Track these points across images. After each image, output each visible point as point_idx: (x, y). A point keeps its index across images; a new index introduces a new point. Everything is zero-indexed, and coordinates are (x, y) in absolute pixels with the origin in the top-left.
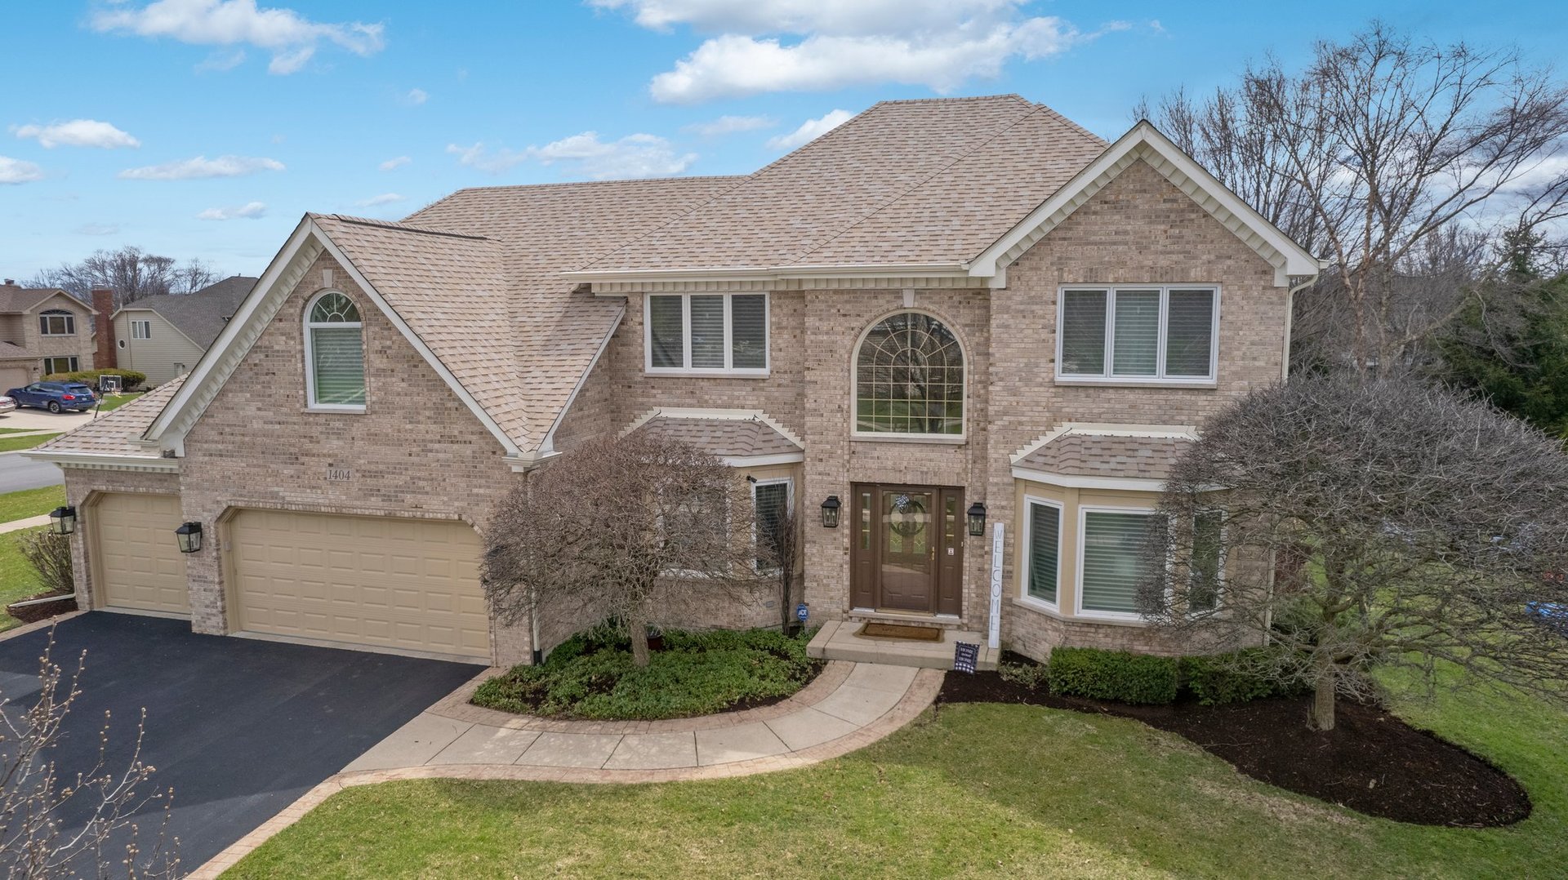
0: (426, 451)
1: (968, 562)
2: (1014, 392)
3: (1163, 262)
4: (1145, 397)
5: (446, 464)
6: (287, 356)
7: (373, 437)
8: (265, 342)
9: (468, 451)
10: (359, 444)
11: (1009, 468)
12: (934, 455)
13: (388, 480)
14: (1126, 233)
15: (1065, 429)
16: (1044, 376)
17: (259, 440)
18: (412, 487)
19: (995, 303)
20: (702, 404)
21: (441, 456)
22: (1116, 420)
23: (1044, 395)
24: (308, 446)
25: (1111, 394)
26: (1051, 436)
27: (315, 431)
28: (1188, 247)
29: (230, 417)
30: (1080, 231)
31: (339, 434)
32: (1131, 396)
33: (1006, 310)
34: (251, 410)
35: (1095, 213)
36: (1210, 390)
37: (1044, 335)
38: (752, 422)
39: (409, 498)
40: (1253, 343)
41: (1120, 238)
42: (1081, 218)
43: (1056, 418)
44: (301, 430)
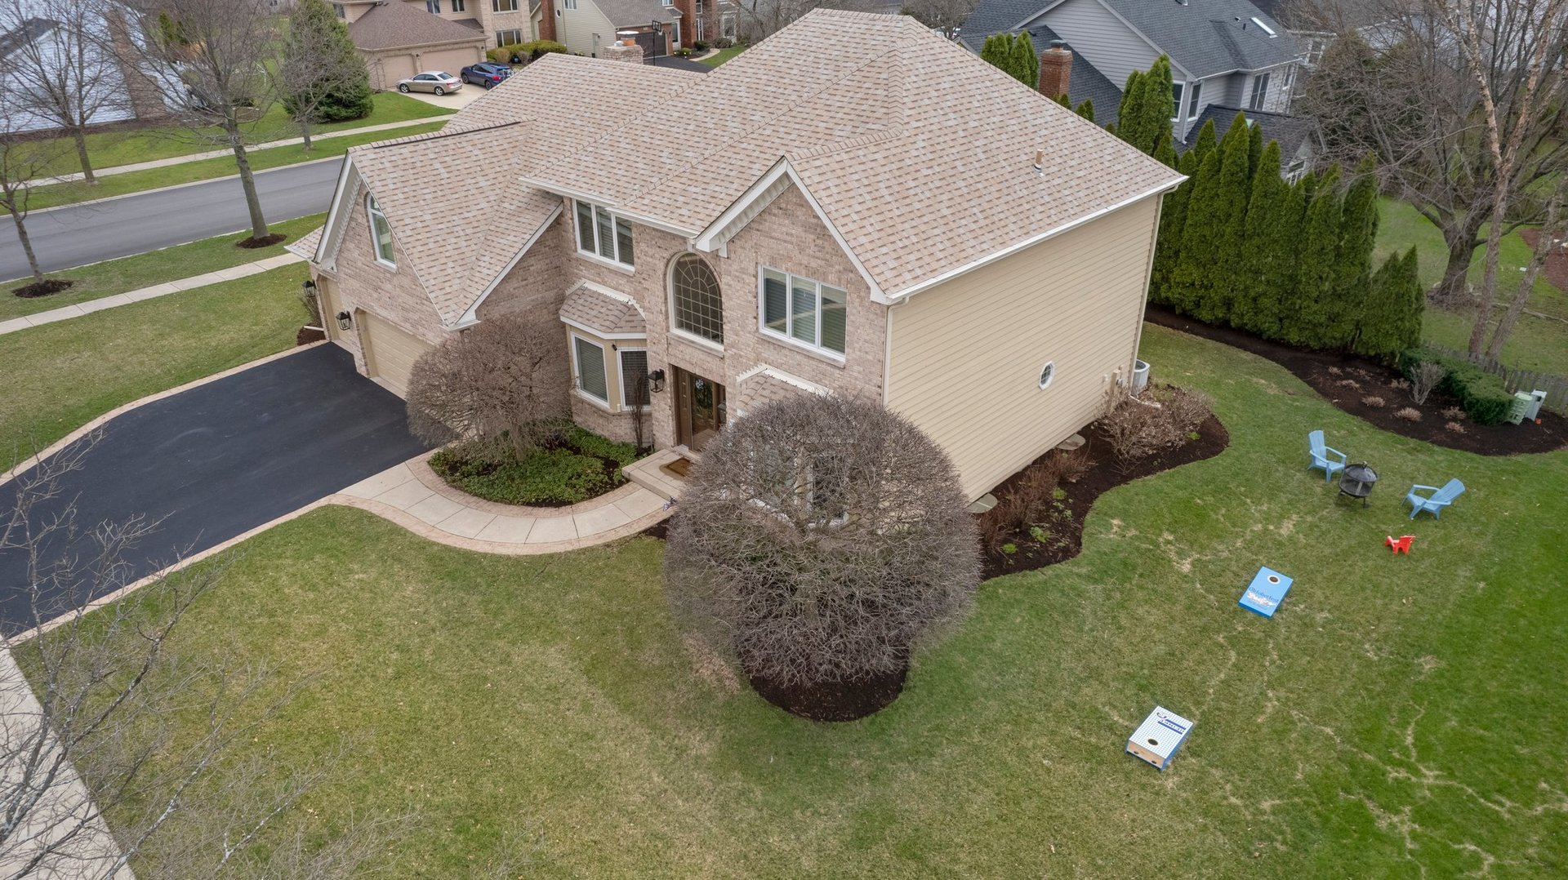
3: (814, 264)
6: (363, 226)
7: (402, 288)
8: (355, 216)
10: (397, 290)
12: (709, 359)
13: (412, 314)
14: (792, 235)
15: (762, 368)
16: (750, 327)
17: (362, 272)
19: (724, 266)
20: (604, 283)
22: (789, 371)
23: (753, 340)
24: (379, 283)
25: (791, 351)
26: (755, 372)
27: (380, 276)
28: (828, 257)
30: (765, 226)
31: (389, 282)
33: (728, 274)
35: (775, 215)
36: (846, 367)
37: (750, 298)
38: (625, 305)
39: (420, 328)
40: (865, 341)
41: (788, 238)
42: (766, 217)
43: (758, 360)
44: (376, 273)
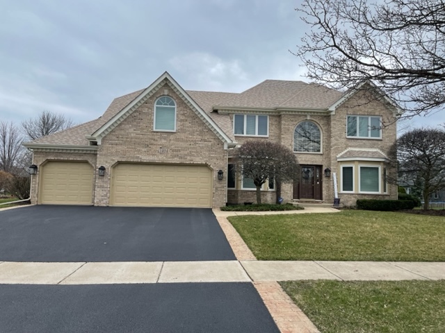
0: (196, 144)
1: (324, 185)
2: (337, 140)
3: (370, 110)
4: (367, 142)
5: (202, 148)
6: (148, 114)
7: (177, 140)
8: (140, 109)
9: (210, 144)
10: (172, 142)
11: (337, 158)
12: (315, 157)
13: (182, 152)
14: (361, 103)
16: (344, 136)
17: (133, 140)
18: (190, 154)
19: (332, 118)
21: (201, 145)
22: (361, 147)
23: (344, 140)
24: (152, 142)
25: (359, 141)
26: (346, 151)
27: (156, 137)
28: (375, 107)
29: (122, 132)
30: (351, 102)
31: (165, 139)
32: (364, 141)
33: (335, 120)
34: (132, 130)
35: (354, 98)
36: (381, 140)
37: (344, 126)
39: (188, 158)
42: (351, 99)
43: (347, 146)
44: (151, 137)
